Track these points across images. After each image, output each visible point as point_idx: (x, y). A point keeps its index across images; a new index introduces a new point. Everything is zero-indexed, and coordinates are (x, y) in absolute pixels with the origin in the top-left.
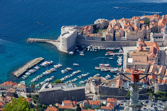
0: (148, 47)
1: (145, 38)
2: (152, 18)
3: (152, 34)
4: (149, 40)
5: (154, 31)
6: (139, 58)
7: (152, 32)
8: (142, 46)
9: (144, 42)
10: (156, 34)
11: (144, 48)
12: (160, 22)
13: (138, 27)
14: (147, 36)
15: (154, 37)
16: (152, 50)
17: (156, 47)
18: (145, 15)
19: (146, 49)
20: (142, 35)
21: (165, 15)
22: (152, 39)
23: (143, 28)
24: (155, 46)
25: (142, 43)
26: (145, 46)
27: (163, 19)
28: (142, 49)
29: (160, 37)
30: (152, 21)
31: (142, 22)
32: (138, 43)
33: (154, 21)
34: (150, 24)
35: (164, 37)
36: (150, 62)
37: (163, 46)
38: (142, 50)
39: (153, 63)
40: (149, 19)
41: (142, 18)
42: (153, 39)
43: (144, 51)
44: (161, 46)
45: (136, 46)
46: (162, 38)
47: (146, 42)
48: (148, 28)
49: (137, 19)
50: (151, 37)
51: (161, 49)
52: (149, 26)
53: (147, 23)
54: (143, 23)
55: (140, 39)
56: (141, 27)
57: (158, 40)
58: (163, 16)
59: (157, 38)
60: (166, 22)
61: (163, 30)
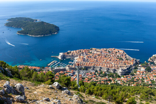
2: (82, 50)
6: (78, 60)
7: (82, 53)
12: (84, 51)
16: (82, 58)
21: (85, 49)
22: (82, 55)
36: (81, 61)
37: (84, 57)
38: (79, 58)
41: (79, 50)
46: (84, 55)
47: (80, 56)
56: (79, 52)
60: (85, 51)
61: (84, 53)
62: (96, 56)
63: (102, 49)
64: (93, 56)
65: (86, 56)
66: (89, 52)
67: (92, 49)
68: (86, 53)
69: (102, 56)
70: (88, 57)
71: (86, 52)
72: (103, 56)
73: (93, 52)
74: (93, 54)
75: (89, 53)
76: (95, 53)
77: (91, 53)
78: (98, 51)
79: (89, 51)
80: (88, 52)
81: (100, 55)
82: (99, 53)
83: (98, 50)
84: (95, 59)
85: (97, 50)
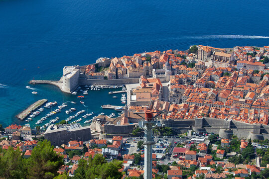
0: (151, 83)
1: (147, 74)
2: (153, 54)
3: (154, 70)
4: (152, 77)
5: (155, 67)
6: (142, 95)
7: (153, 68)
8: (144, 83)
9: (146, 79)
10: (159, 70)
11: (147, 85)
12: (162, 58)
13: (139, 64)
14: (150, 73)
15: (156, 74)
16: (155, 86)
17: (158, 83)
18: (146, 52)
19: (149, 85)
20: (144, 71)
21: (166, 51)
22: (154, 76)
23: (145, 65)
24: (157, 82)
25: (145, 80)
26: (148, 82)
27: (164, 55)
28: (145, 85)
29: (162, 74)
30: (153, 58)
31: (144, 59)
32: (141, 79)
33: (156, 57)
34: (152, 60)
35: (166, 73)
36: (153, 98)
37: (165, 82)
38: (145, 87)
39: (156, 99)
40: (150, 56)
41: (143, 54)
42: (155, 76)
43: (148, 88)
44: (163, 82)
45: (139, 83)
46: (164, 73)
47: (148, 79)
48: (149, 65)
49: (138, 56)
50: (153, 74)
51: (164, 85)
52: (150, 62)
53: (149, 59)
54: (145, 60)
55: (142, 76)
56: (142, 64)
57: (160, 76)
58: (164, 52)
59: (159, 74)
60: (167, 58)
61: (165, 66)
62: (211, 79)
63: (235, 49)
64: (199, 76)
65: (172, 79)
66: (183, 63)
67: (195, 51)
68: (170, 66)
69: (236, 76)
70: (181, 82)
71: (172, 60)
72: (240, 79)
73: (199, 62)
74: (201, 71)
75: (182, 67)
76: (209, 64)
77: (192, 65)
78: (220, 59)
79: (184, 57)
80: (180, 60)
81: (228, 74)
82: (224, 66)
83: (219, 53)
84: (211, 91)
85: (217, 54)
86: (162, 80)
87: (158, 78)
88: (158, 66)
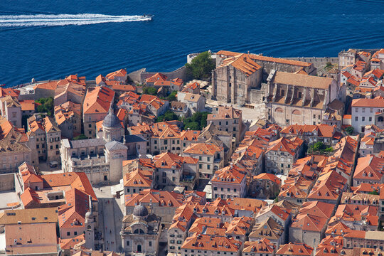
0: (55, 191)
1: (43, 159)
2: (61, 88)
3: (65, 143)
4: (58, 166)
5: (70, 133)
7: (64, 137)
8: (33, 190)
9: (39, 175)
10: (81, 144)
11: (44, 196)
12: (91, 99)
13: (13, 123)
14: (51, 154)
15: (74, 155)
16: (69, 199)
17: (82, 189)
18: (35, 82)
19: (51, 197)
20: (31, 149)
21: (104, 75)
22: (67, 163)
23: (33, 126)
24: (78, 184)
25: (35, 179)
26: (47, 186)
27: (98, 89)
28: (36, 199)
29: (93, 154)
30: (61, 101)
31: (28, 106)
32: (20, 181)
33: (70, 97)
34: (56, 108)
35: (107, 152)
36: (66, 241)
37: (106, 182)
38: (35, 203)
39: (77, 246)
40: (50, 95)
41: (28, 89)
42: (70, 162)
43: (45, 206)
44: (99, 185)
45: (13, 190)
46: (102, 154)
47: (46, 174)
48: (48, 125)
49: (8, 97)
50: (63, 156)
52: (52, 117)
53: (45, 107)
54: (32, 107)
55: (24, 165)
56: (24, 123)
57: (88, 162)
58: (99, 79)
59: (83, 156)
60: (110, 98)
61: (102, 126)
62: (265, 166)
63: (345, 61)
64: (223, 157)
65: (131, 171)
66: (167, 115)
67: (206, 70)
68: (120, 125)
69: (352, 154)
70: (160, 182)
71: (127, 106)
72: (364, 163)
74: (228, 139)
75: (164, 130)
76: (255, 114)
77: (199, 120)
78: (294, 96)
79: (168, 94)
80: (155, 108)
81: (323, 149)
82: (307, 118)
84: (265, 211)
85: (284, 78)
86: (96, 177)
87: (80, 172)
88: (77, 129)
